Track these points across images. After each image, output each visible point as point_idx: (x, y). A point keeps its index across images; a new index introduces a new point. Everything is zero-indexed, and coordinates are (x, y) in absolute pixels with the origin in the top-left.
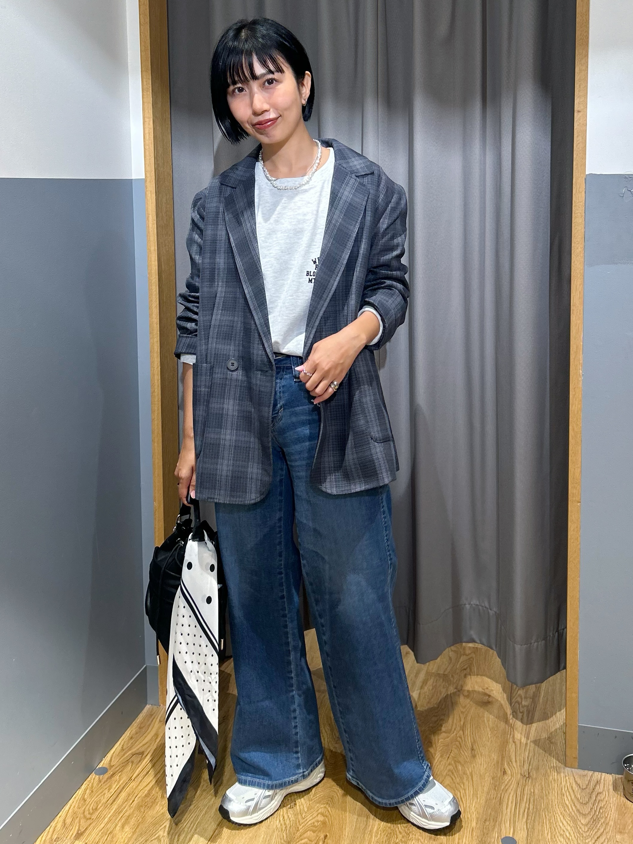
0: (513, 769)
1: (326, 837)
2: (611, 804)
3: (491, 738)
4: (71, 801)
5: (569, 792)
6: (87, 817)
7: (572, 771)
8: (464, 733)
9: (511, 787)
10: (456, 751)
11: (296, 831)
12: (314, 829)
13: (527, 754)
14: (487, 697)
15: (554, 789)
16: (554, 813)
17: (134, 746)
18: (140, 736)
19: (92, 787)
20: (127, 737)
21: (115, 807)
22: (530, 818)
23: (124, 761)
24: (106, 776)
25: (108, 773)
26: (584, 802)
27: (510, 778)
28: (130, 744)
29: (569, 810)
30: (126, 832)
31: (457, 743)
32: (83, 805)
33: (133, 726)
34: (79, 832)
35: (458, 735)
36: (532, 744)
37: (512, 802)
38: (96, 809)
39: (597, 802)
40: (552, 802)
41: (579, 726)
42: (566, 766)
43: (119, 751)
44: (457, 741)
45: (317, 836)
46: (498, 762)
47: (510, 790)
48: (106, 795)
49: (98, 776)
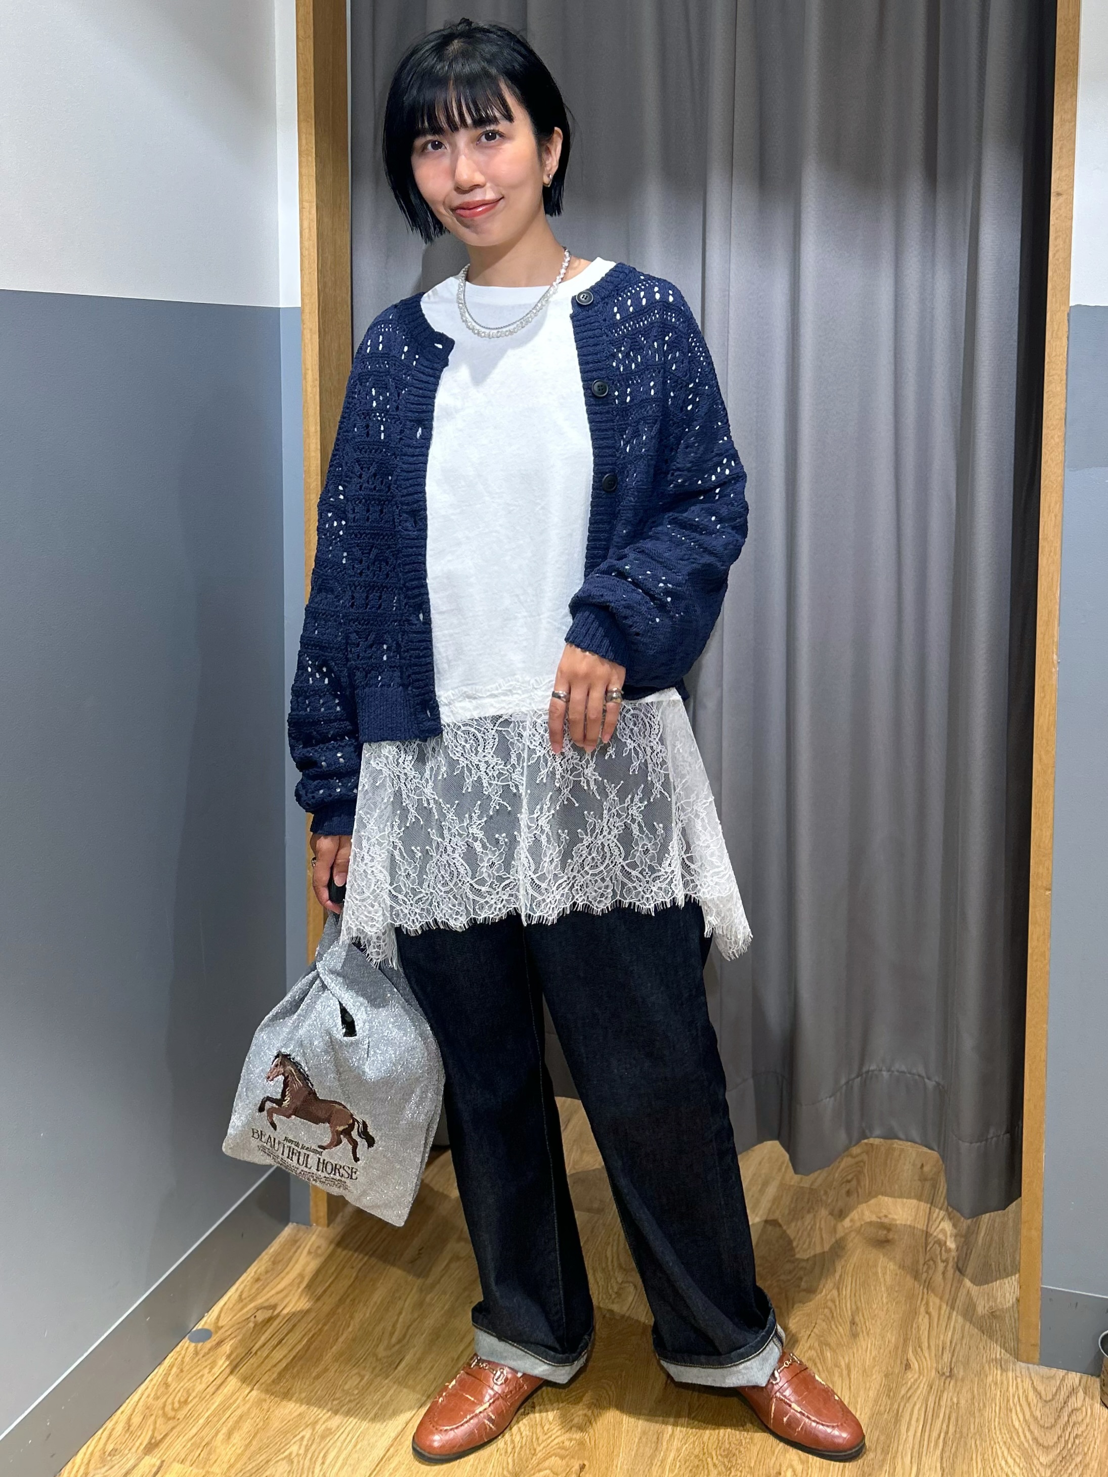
0: (924, 1360)
1: (583, 1467)
2: (1094, 1430)
3: (887, 1303)
4: (143, 1387)
5: (1021, 1405)
6: (169, 1416)
7: (1028, 1368)
8: (839, 1294)
9: (919, 1392)
10: (824, 1324)
11: (530, 1456)
12: (563, 1452)
13: (950, 1334)
14: (885, 1232)
15: (994, 1399)
16: (992, 1442)
17: (262, 1294)
18: (272, 1278)
19: (183, 1362)
20: (249, 1278)
21: (218, 1399)
22: (946, 1449)
23: (241, 1320)
24: (209, 1344)
25: (213, 1338)
26: (1046, 1425)
27: (916, 1376)
28: (253, 1290)
29: (1019, 1437)
30: (233, 1446)
31: (826, 1310)
32: (163, 1394)
33: (262, 1259)
34: (153, 1441)
35: (828, 1297)
36: (959, 1317)
37: (918, 1420)
38: (186, 1402)
39: (1071, 1424)
40: (989, 1422)
41: (1042, 1288)
42: (1017, 1357)
43: (234, 1302)
44: (827, 1307)
45: (568, 1466)
46: (896, 1348)
47: (916, 1398)
48: (205, 1377)
49: (193, 1345)
